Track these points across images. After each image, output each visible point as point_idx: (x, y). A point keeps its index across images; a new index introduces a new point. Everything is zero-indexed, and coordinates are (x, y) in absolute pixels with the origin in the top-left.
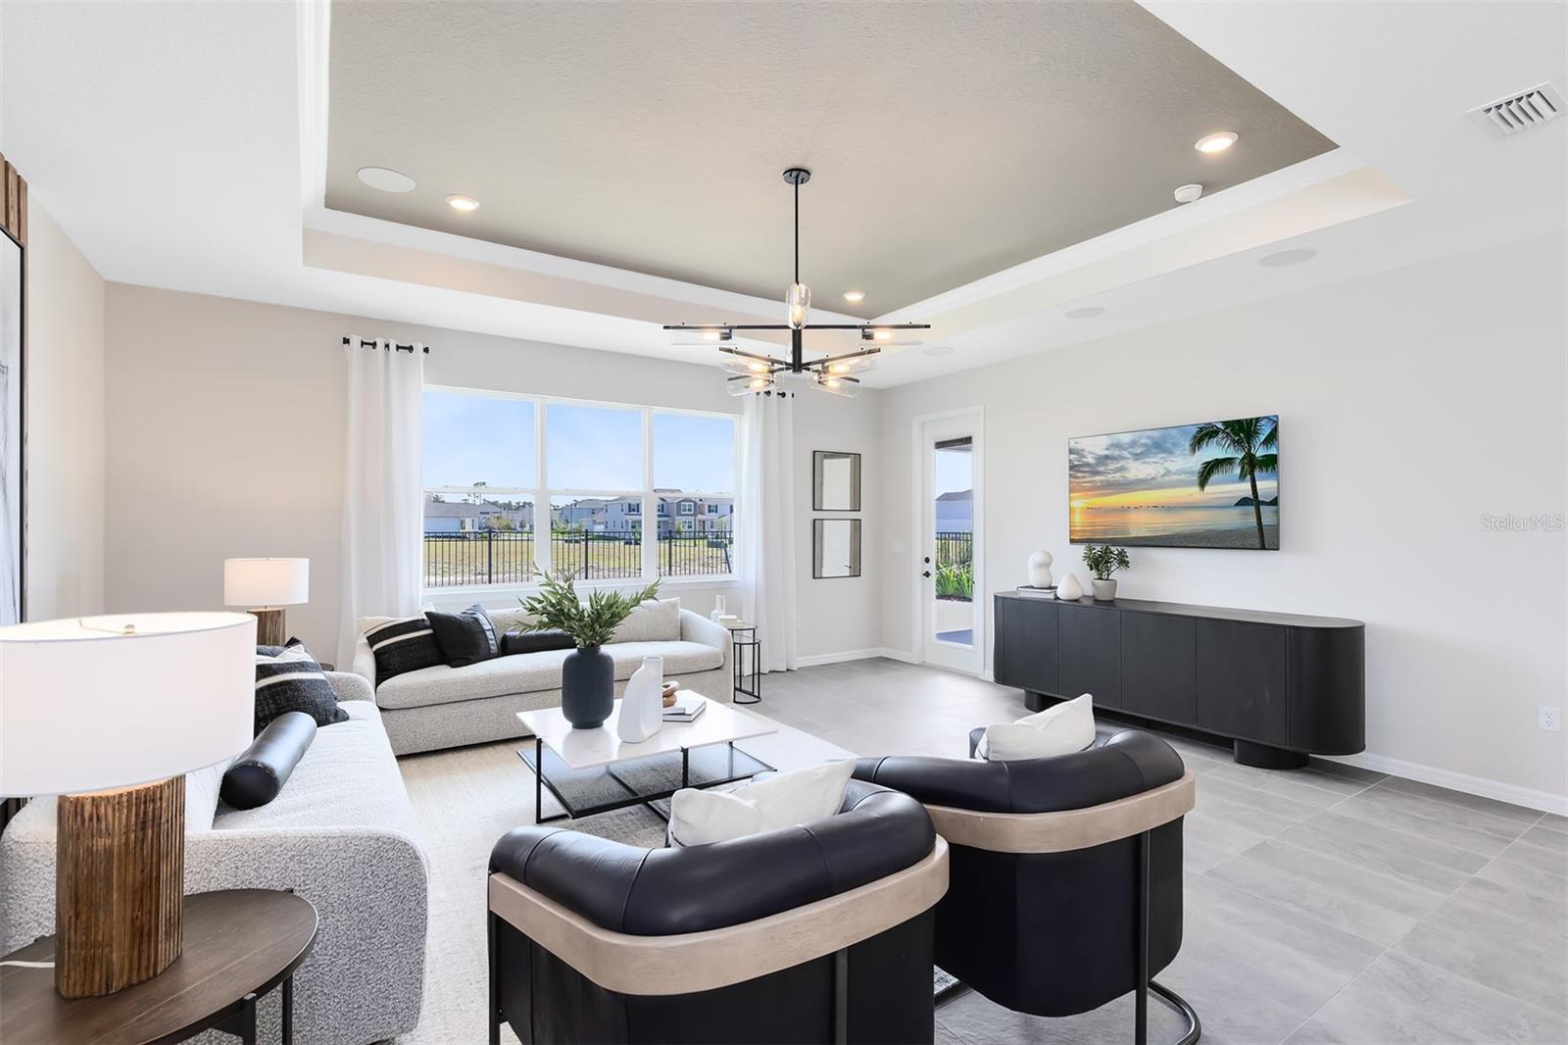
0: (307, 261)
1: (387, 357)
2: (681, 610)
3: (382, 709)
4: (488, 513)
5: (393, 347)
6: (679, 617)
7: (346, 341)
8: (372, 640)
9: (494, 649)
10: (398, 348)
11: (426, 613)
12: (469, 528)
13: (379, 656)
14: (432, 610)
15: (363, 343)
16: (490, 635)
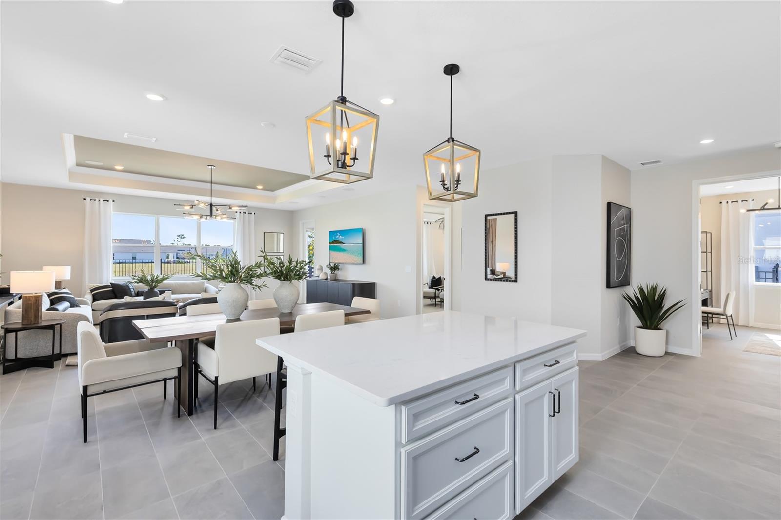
0: (70, 181)
1: (99, 204)
2: (206, 284)
3: (93, 310)
4: (185, 250)
5: (101, 201)
6: (205, 286)
7: (85, 199)
8: (92, 291)
9: (133, 294)
10: (103, 201)
11: (111, 283)
12: (171, 258)
13: (93, 295)
14: (113, 282)
15: (91, 200)
16: (132, 290)
